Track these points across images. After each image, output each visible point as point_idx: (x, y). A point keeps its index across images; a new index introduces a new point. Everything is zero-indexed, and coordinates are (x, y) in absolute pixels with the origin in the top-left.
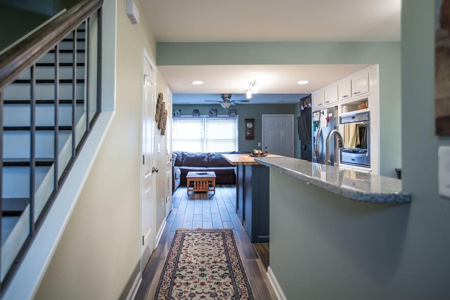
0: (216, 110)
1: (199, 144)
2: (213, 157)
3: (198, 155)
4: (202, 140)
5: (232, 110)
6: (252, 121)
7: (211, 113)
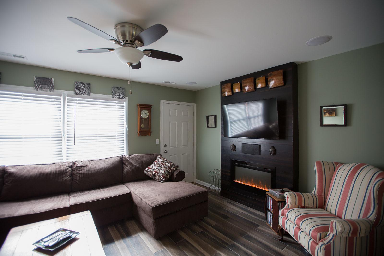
0: (89, 85)
1: (52, 145)
2: (84, 170)
3: (49, 169)
4: (58, 138)
5: (117, 88)
6: (148, 107)
7: (79, 89)
